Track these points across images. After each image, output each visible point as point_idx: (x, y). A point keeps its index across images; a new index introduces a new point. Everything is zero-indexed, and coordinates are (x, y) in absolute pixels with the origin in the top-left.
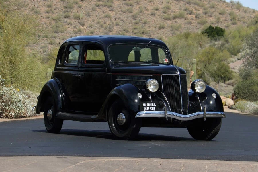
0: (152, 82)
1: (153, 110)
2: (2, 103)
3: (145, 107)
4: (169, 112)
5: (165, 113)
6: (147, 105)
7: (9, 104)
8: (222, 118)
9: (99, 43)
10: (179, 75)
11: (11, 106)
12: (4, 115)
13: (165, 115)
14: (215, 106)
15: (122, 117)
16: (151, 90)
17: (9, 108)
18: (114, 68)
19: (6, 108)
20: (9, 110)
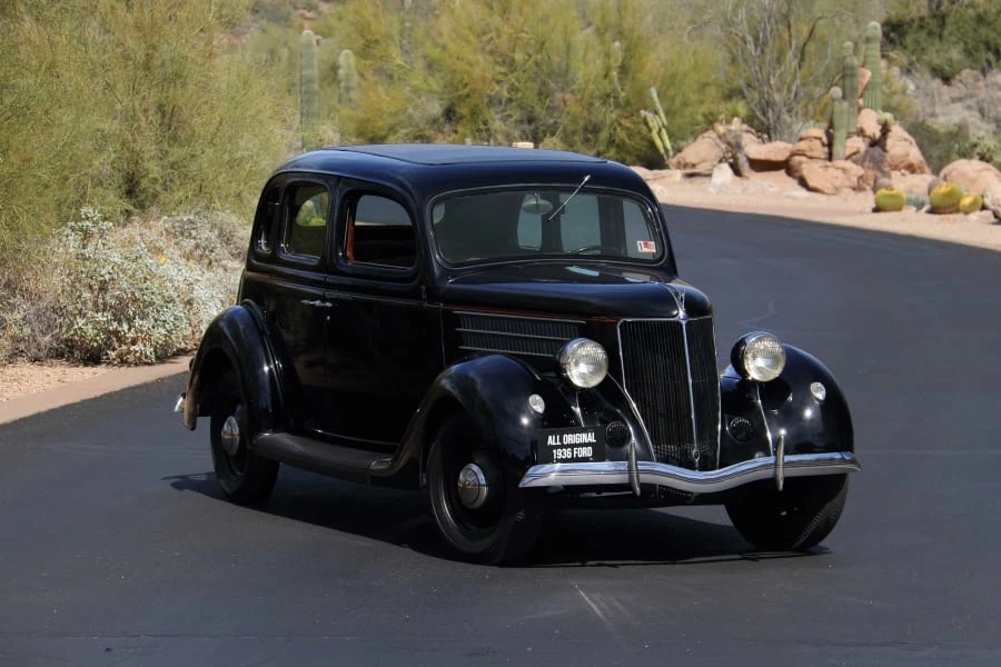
0: (582, 351)
1: (585, 459)
2: (104, 310)
3: (557, 447)
4: (643, 466)
5: (630, 467)
6: (561, 440)
7: (131, 313)
8: (850, 475)
9: (395, 187)
10: (684, 323)
11: (138, 322)
12: (113, 354)
13: (631, 477)
14: (820, 428)
15: (475, 477)
16: (578, 382)
17: (129, 329)
18: (453, 286)
19: (120, 329)
20: (131, 335)
